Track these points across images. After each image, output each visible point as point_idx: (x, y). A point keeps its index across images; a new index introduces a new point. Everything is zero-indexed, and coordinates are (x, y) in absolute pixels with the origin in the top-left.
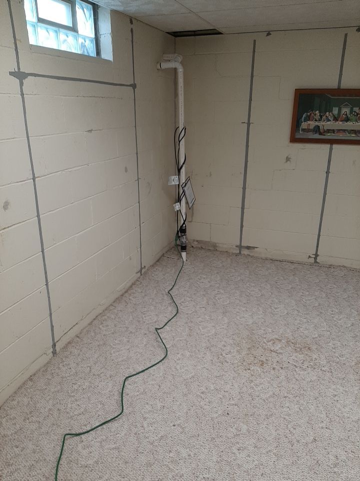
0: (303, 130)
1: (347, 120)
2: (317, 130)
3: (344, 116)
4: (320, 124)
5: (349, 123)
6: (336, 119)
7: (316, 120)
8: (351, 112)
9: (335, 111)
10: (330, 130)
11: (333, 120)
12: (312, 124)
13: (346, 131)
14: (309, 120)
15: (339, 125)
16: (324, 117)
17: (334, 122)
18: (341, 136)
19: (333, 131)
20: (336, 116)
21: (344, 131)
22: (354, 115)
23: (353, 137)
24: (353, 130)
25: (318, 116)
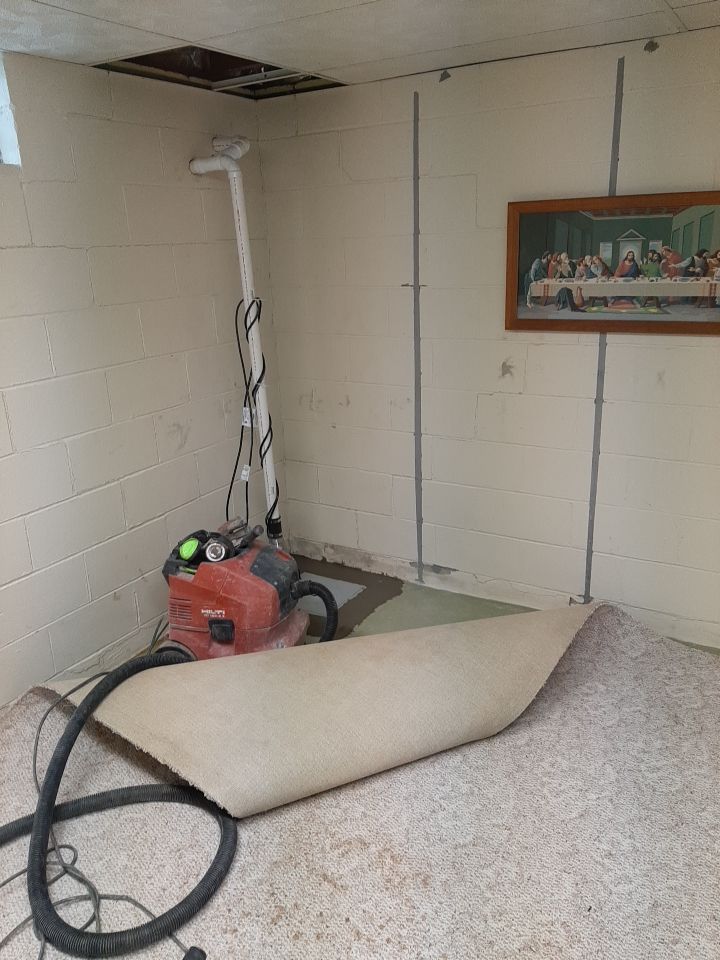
1: (636, 272)
2: (566, 298)
3: (627, 262)
6: (608, 272)
9: (606, 250)
10: (596, 298)
12: (554, 285)
13: (635, 301)
15: (618, 285)
16: (580, 269)
17: (604, 278)
18: (624, 313)
19: (604, 301)
20: (609, 265)
21: (631, 299)
22: (652, 260)
23: (653, 314)
24: (651, 298)
25: (565, 268)
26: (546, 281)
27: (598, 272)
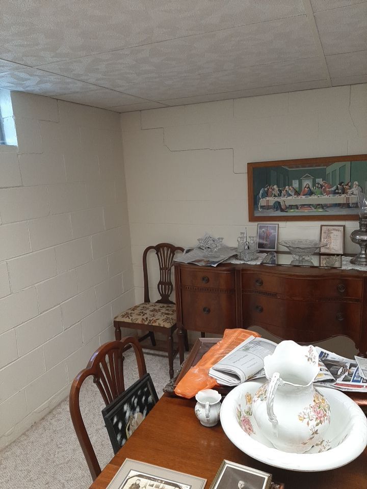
0: (262, 207)
1: (311, 193)
2: (278, 206)
3: (306, 189)
4: (281, 199)
5: (313, 197)
6: (297, 193)
7: (275, 196)
8: (314, 184)
9: (296, 184)
10: (292, 205)
11: (295, 195)
12: (272, 200)
13: (311, 206)
14: (267, 196)
15: (303, 199)
16: (284, 192)
17: (295, 196)
18: (306, 212)
19: (296, 207)
20: (298, 190)
21: (309, 205)
22: (318, 187)
23: (320, 212)
24: (319, 205)
25: (276, 191)
26: (267, 198)
27: (293, 194)
